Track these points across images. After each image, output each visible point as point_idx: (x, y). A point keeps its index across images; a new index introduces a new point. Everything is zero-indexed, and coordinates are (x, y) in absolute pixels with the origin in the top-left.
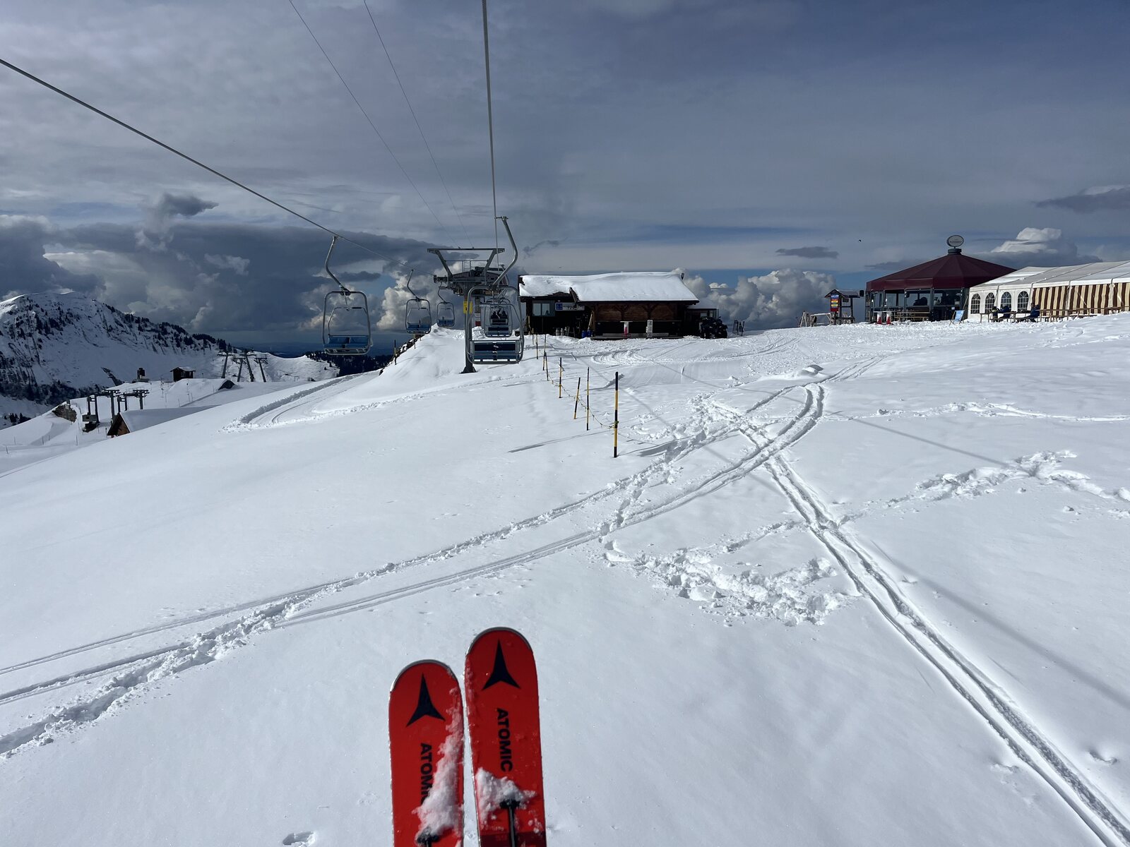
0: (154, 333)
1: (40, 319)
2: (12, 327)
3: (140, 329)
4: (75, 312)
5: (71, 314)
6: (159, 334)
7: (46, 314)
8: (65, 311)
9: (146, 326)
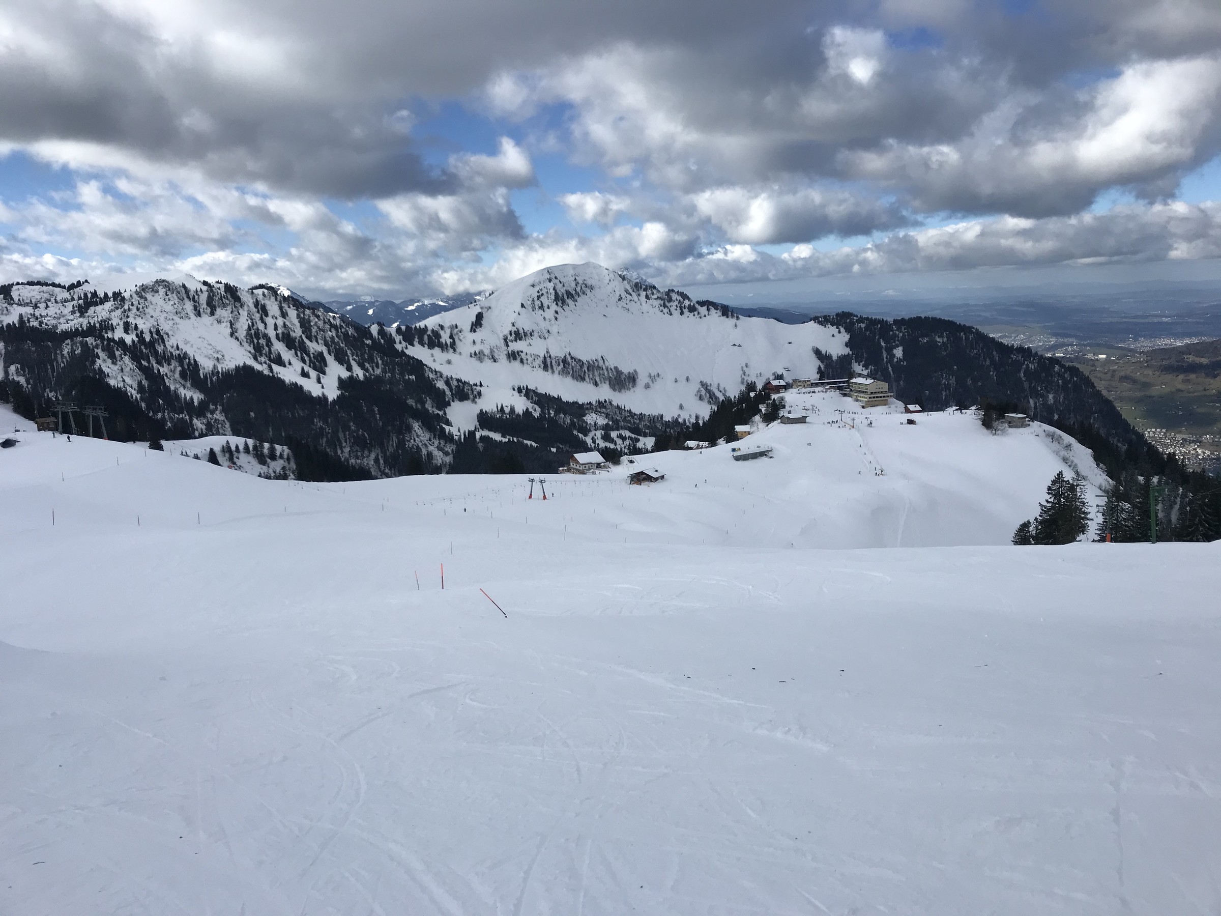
0: (659, 302)
1: (558, 291)
2: (533, 300)
3: (647, 297)
4: (589, 283)
5: (586, 285)
6: (664, 303)
7: (564, 286)
8: (581, 282)
9: (653, 294)
